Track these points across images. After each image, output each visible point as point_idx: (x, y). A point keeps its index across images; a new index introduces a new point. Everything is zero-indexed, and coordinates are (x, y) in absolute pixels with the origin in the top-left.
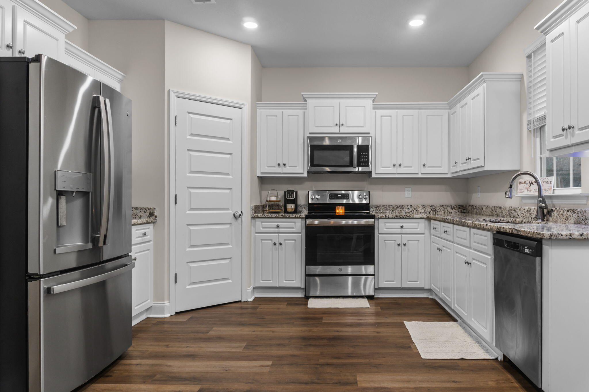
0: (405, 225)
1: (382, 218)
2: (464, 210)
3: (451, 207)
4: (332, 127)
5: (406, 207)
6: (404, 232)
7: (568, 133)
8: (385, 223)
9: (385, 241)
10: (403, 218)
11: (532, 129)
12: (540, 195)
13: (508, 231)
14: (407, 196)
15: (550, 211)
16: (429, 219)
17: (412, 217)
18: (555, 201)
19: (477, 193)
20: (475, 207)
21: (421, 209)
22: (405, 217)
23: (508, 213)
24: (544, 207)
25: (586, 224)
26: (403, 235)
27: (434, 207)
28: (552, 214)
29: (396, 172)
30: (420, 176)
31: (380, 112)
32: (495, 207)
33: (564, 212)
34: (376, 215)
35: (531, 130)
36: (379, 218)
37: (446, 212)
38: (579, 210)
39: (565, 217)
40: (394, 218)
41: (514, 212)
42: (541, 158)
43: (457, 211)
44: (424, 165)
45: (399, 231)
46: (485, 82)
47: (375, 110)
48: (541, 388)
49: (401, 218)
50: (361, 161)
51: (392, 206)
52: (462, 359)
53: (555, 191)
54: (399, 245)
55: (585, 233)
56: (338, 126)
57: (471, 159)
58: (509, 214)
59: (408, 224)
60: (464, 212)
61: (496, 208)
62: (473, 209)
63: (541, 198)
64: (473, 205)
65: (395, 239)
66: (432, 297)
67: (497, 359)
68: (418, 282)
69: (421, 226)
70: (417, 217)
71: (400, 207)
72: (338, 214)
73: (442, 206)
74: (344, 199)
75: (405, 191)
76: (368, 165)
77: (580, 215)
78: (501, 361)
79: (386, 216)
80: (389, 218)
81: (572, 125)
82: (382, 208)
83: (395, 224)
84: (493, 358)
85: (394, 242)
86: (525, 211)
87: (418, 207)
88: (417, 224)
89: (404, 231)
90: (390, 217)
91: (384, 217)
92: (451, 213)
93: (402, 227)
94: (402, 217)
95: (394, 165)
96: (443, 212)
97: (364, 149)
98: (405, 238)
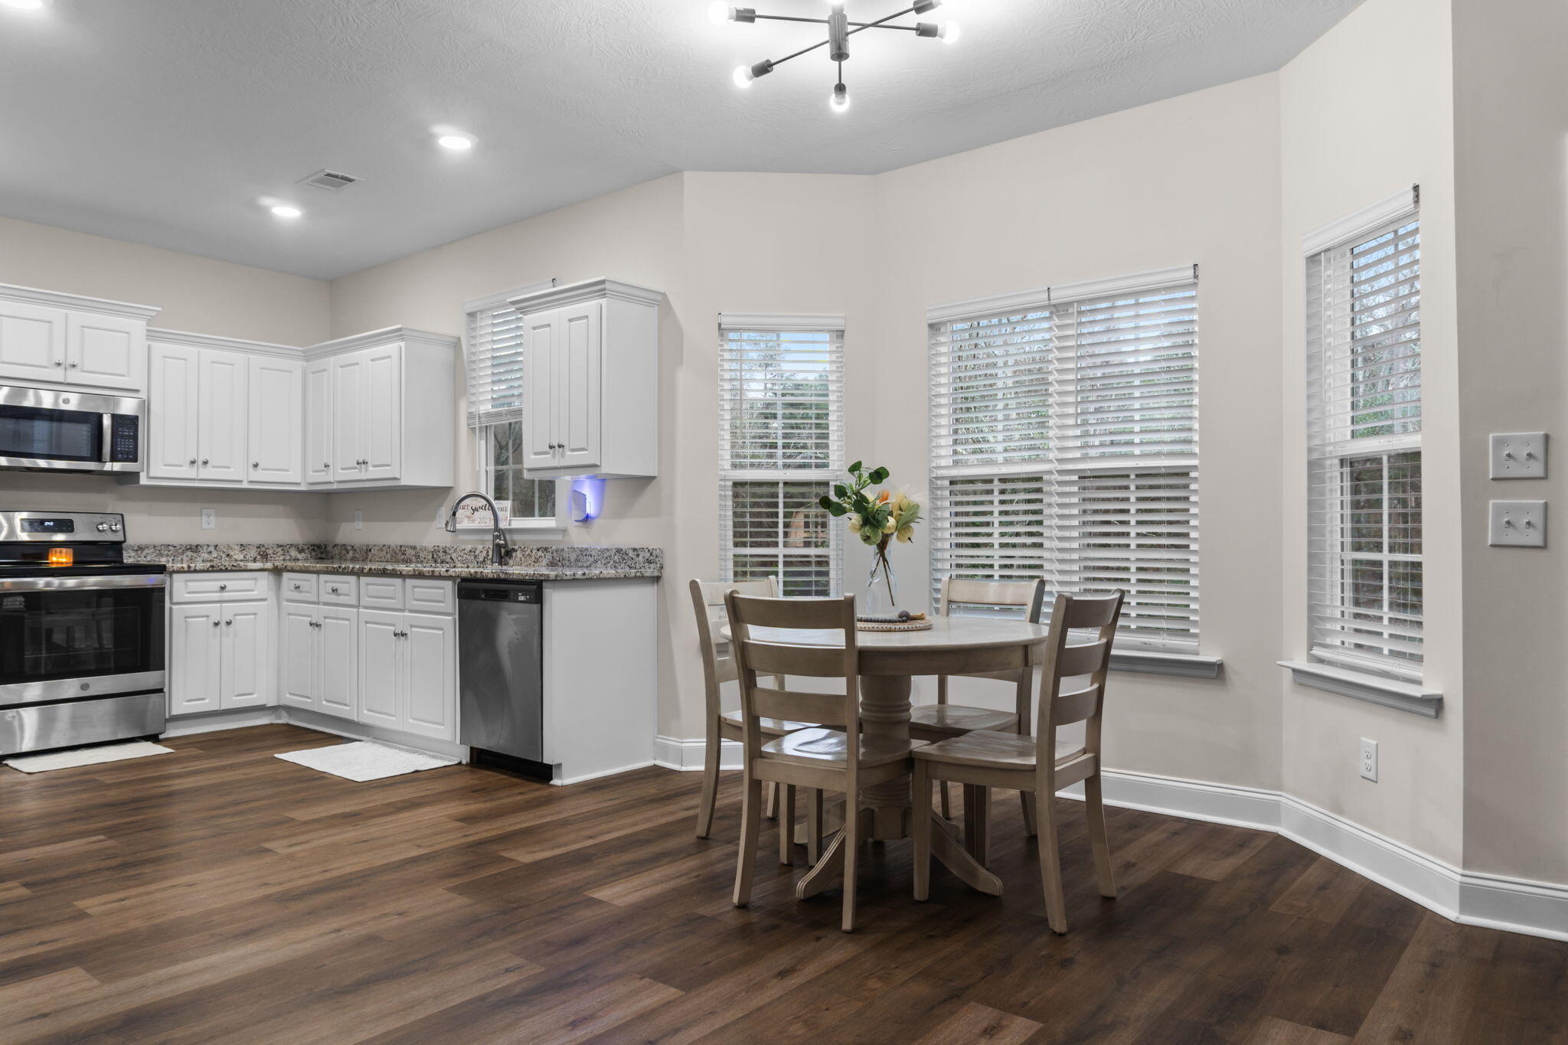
0: (230, 585)
1: (180, 571)
2: (322, 553)
3: (298, 548)
4: (45, 367)
5: (205, 548)
6: (226, 599)
7: (557, 452)
8: (187, 581)
9: (186, 617)
10: (227, 570)
11: (477, 426)
12: (497, 529)
13: (490, 576)
14: (205, 526)
15: (510, 551)
16: (277, 572)
17: (243, 568)
18: (516, 537)
19: (353, 521)
20: (349, 548)
21: (237, 552)
22: (229, 569)
23: (431, 556)
24: (503, 544)
25: (563, 566)
26: (224, 605)
27: (263, 549)
28: (514, 554)
29: (195, 477)
30: (245, 485)
31: (160, 348)
32: (401, 546)
33: (532, 552)
34: (169, 565)
35: (475, 428)
36: (174, 572)
37: (288, 558)
38: (554, 548)
39: (533, 559)
40: (207, 571)
41: (443, 554)
42: (487, 472)
43: (309, 556)
44: (256, 466)
45: (217, 596)
46: (403, 340)
47: (149, 343)
48: (542, 762)
49: (221, 571)
50: (119, 449)
51: (173, 546)
52: (416, 771)
53: (513, 522)
54: (216, 624)
55: (587, 572)
56: (63, 367)
57: (370, 464)
58: (433, 557)
59: (236, 583)
60: (322, 558)
61: (403, 548)
62: (344, 552)
63: (498, 532)
64: (344, 545)
65: (207, 614)
66: (280, 722)
67: (460, 763)
68: (255, 696)
69: (260, 585)
70: (255, 568)
71: (190, 548)
72: (54, 566)
73: (281, 546)
74: (61, 531)
75: (201, 516)
76: (135, 460)
77: (555, 554)
78: (467, 764)
79: (189, 567)
80: (195, 571)
81: (562, 442)
82: (150, 551)
83: (209, 584)
84: (456, 762)
85: (205, 619)
86: (466, 552)
87: (231, 548)
88: (253, 582)
89: (226, 595)
90: (197, 568)
91: (186, 569)
92: (298, 560)
93: (223, 588)
94: (223, 568)
95: (193, 462)
96: (282, 558)
97: (127, 426)
98: (228, 611)
